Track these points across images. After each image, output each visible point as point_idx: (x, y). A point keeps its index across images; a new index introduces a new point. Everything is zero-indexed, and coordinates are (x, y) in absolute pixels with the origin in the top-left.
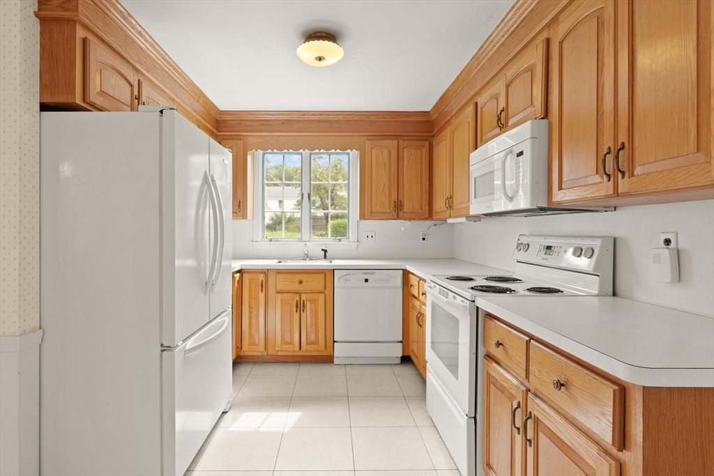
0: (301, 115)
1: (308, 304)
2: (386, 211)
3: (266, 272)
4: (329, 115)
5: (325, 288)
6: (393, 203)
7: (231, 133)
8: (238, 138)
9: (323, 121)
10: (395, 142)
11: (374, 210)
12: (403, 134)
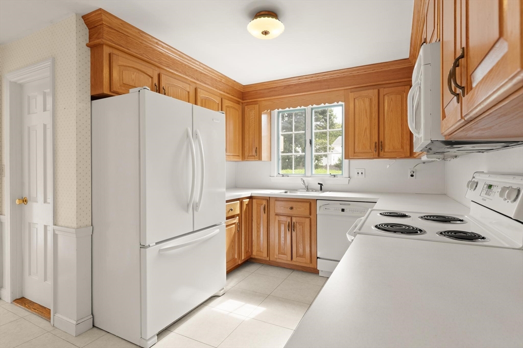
0: (297, 80)
1: (298, 225)
2: (368, 151)
3: (268, 199)
4: (318, 76)
5: (310, 214)
6: (374, 145)
7: (251, 100)
8: (255, 103)
9: (315, 82)
10: (376, 91)
11: (357, 150)
12: (384, 82)
